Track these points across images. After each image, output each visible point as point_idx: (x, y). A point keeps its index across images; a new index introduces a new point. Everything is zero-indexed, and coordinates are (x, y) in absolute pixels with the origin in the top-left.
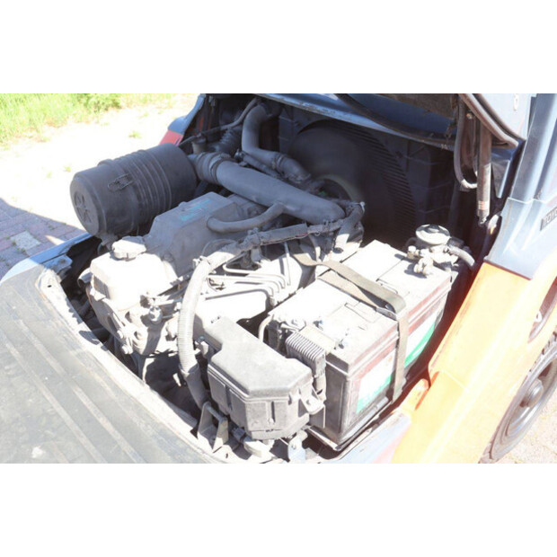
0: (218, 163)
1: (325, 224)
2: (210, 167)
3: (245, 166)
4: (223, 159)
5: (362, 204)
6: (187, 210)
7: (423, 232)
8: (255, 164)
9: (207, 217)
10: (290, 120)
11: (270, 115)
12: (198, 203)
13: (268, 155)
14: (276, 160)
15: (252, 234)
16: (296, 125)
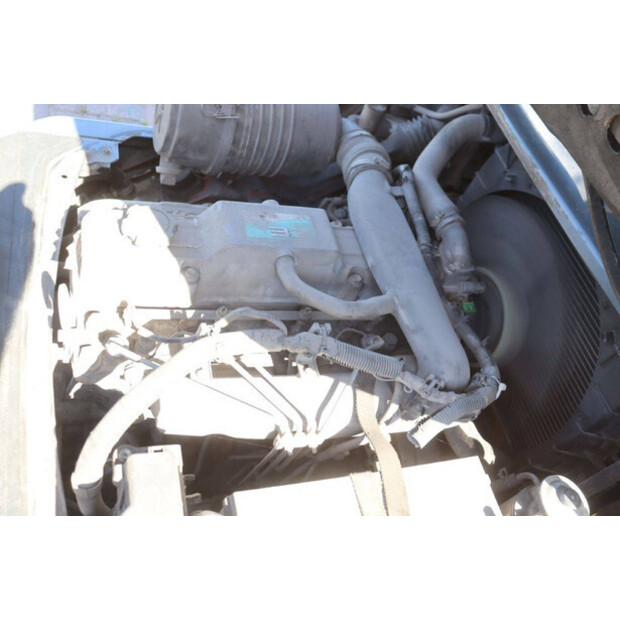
0: (366, 167)
1: (428, 383)
2: (354, 164)
3: (397, 198)
4: (376, 167)
5: (502, 387)
6: (267, 218)
7: (553, 490)
8: (412, 204)
9: (283, 253)
10: (505, 166)
11: (486, 139)
12: (291, 217)
13: (438, 201)
14: (442, 217)
15: (316, 333)
16: (509, 179)
